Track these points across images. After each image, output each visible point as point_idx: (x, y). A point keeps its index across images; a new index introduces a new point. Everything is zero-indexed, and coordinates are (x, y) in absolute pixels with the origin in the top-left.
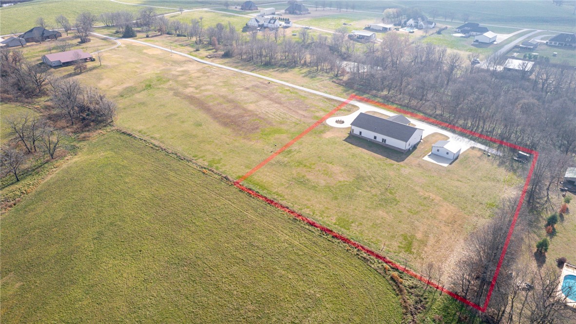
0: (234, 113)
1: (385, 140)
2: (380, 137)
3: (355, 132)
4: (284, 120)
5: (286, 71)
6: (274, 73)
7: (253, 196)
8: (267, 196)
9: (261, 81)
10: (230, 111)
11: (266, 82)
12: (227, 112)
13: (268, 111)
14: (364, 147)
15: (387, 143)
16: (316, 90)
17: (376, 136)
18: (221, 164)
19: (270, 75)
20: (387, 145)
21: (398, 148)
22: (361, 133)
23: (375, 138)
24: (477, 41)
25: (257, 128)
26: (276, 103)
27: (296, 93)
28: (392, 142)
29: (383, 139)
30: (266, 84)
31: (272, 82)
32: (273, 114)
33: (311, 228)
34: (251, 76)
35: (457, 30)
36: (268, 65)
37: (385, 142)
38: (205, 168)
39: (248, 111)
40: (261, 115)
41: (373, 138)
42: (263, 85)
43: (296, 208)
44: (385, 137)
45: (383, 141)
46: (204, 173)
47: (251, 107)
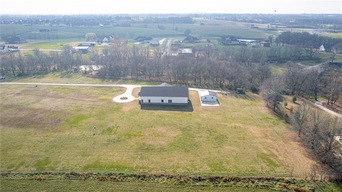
0: (24, 115)
1: (171, 100)
2: (166, 100)
3: (144, 102)
4: (78, 108)
5: (43, 77)
6: (33, 80)
7: (120, 180)
8: (135, 173)
9: (27, 86)
10: (15, 114)
11: (33, 86)
12: (13, 116)
13: (56, 105)
14: (160, 110)
15: (173, 102)
16: (82, 84)
17: (163, 99)
18: (52, 162)
19: (32, 81)
20: (173, 103)
21: (182, 103)
22: (149, 101)
23: (162, 101)
24: (151, 44)
25: (60, 120)
26: (58, 98)
27: (68, 89)
28: (176, 100)
29: (169, 100)
30: (34, 88)
31: (38, 85)
32: (63, 106)
33: (201, 183)
34: (13, 85)
35: (135, 41)
36: (21, 75)
37: (171, 102)
38: (36, 174)
39: (37, 109)
40: (53, 109)
41: (160, 102)
42: (32, 89)
43: (170, 172)
44: (170, 98)
45: (169, 102)
46: (40, 180)
47: (37, 106)
